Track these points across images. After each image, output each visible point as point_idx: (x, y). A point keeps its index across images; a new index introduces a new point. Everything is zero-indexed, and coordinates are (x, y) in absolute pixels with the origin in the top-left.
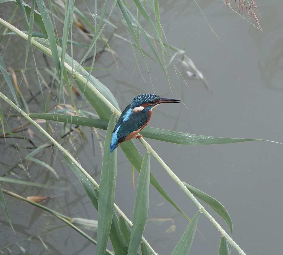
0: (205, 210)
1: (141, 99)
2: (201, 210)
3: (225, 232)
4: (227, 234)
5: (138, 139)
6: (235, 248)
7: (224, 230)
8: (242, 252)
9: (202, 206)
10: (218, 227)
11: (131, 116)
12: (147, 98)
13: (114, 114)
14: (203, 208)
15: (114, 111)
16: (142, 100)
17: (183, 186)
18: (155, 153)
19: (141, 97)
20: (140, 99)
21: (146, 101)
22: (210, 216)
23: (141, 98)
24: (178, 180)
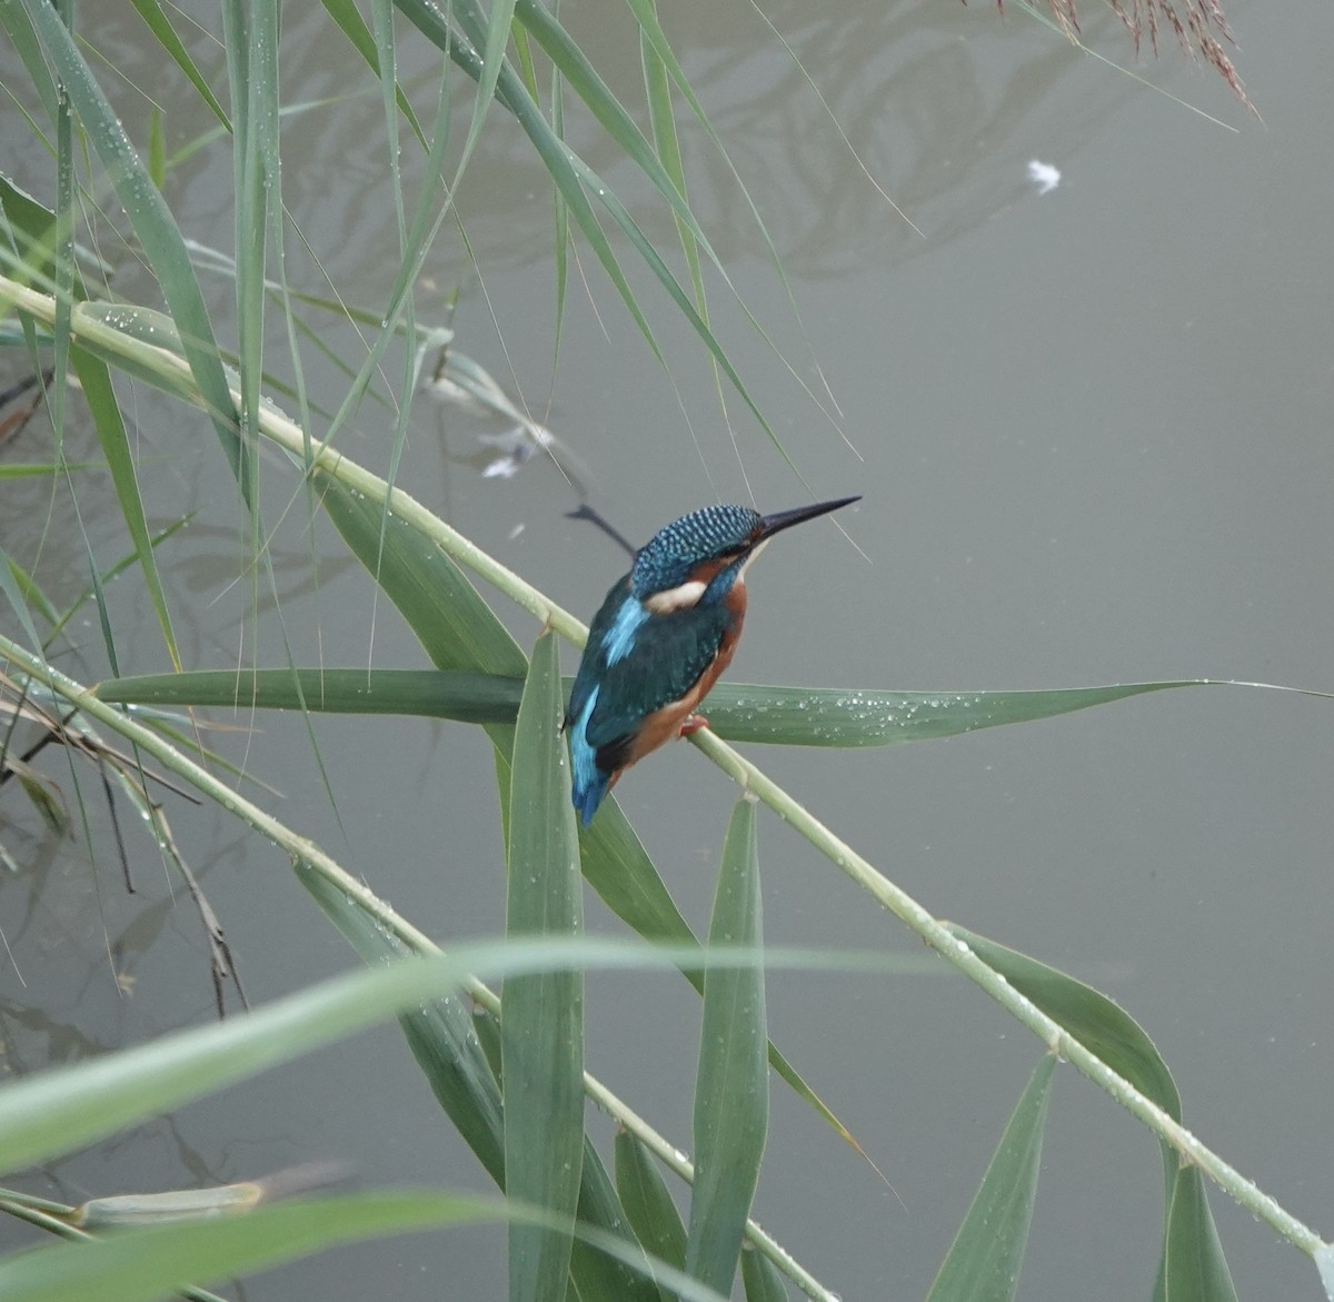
0: (1077, 1044)
1: (682, 547)
2: (1057, 1050)
3: (1194, 1142)
4: (1205, 1151)
5: (690, 739)
6: (1260, 1214)
7: (1188, 1134)
8: (1299, 1230)
9: (1061, 1030)
10: (1156, 1122)
11: (641, 631)
12: (712, 534)
13: (547, 631)
14: (1068, 1035)
15: (544, 617)
16: (687, 549)
17: (947, 942)
18: (783, 797)
19: (679, 533)
20: (678, 546)
21: (706, 548)
22: (1109, 1071)
23: (683, 542)
24: (921, 914)
